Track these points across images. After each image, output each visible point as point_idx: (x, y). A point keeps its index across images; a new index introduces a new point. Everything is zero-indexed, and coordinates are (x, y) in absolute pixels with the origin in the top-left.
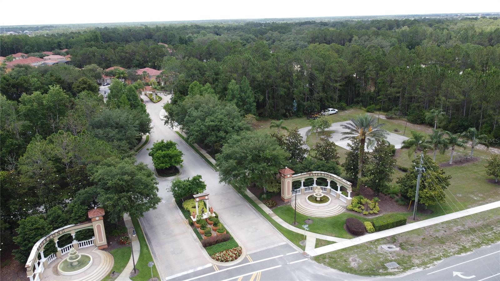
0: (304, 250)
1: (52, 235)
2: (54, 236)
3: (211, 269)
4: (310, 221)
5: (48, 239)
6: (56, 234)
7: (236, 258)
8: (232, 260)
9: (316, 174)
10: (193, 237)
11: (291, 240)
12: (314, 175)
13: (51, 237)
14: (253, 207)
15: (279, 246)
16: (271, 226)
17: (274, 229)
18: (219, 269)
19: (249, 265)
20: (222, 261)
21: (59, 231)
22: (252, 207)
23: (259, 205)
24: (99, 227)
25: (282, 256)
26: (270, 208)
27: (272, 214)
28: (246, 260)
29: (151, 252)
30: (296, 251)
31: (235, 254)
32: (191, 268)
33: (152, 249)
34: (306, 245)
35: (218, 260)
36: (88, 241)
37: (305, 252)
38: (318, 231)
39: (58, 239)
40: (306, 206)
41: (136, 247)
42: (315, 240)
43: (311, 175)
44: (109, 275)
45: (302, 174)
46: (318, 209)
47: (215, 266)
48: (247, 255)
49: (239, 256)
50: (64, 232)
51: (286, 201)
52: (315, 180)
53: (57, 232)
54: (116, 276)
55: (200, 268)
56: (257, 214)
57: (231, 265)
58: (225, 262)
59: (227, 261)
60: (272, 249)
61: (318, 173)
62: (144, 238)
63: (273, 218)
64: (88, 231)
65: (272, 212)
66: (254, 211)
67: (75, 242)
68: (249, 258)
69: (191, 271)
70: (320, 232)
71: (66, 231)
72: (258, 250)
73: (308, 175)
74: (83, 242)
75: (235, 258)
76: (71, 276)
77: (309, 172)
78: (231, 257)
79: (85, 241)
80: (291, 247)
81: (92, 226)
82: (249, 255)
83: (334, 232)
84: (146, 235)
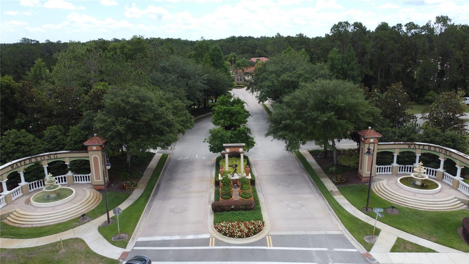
0: (369, 250)
1: (39, 156)
2: (43, 158)
3: (206, 242)
4: (395, 210)
5: (33, 160)
6: (46, 158)
7: (248, 236)
8: (240, 237)
9: (421, 147)
10: (210, 197)
11: (351, 231)
12: (417, 147)
13: (39, 159)
14: (312, 180)
15: (326, 235)
16: (328, 206)
17: (330, 210)
18: (216, 245)
19: (264, 250)
20: (225, 234)
21: (50, 155)
22: (310, 180)
23: (321, 179)
24: (96, 159)
25: (325, 249)
26: (336, 184)
27: (336, 192)
28: (263, 242)
29: (148, 204)
30: (353, 247)
31: (249, 229)
32: (179, 234)
33: (152, 201)
34: (376, 244)
35: (220, 231)
36: (84, 176)
37: (370, 253)
38: (404, 227)
39: (48, 164)
40: (395, 190)
41: (136, 194)
42: (396, 239)
43: (412, 146)
44: (79, 218)
45: (397, 143)
46: (415, 196)
47: (214, 239)
48: (269, 236)
49: (255, 233)
50: (57, 158)
51: (363, 180)
52: (418, 155)
53: (48, 155)
54: (86, 221)
55: (190, 237)
56: (314, 189)
57: (236, 244)
58: (229, 236)
59: (232, 236)
60: (313, 236)
61: (424, 145)
62: (153, 188)
63: (335, 197)
64: (83, 163)
65: (337, 190)
66: (311, 185)
67: (70, 174)
68: (269, 240)
69: (177, 237)
70: (408, 230)
71: (59, 156)
72: (290, 233)
73: (406, 147)
74: (79, 175)
75: (246, 234)
76: (38, 207)
77: (410, 143)
78: (241, 231)
79: (82, 176)
80: (348, 240)
81: (88, 157)
82: (271, 236)
83: (435, 235)
84: (159, 185)
